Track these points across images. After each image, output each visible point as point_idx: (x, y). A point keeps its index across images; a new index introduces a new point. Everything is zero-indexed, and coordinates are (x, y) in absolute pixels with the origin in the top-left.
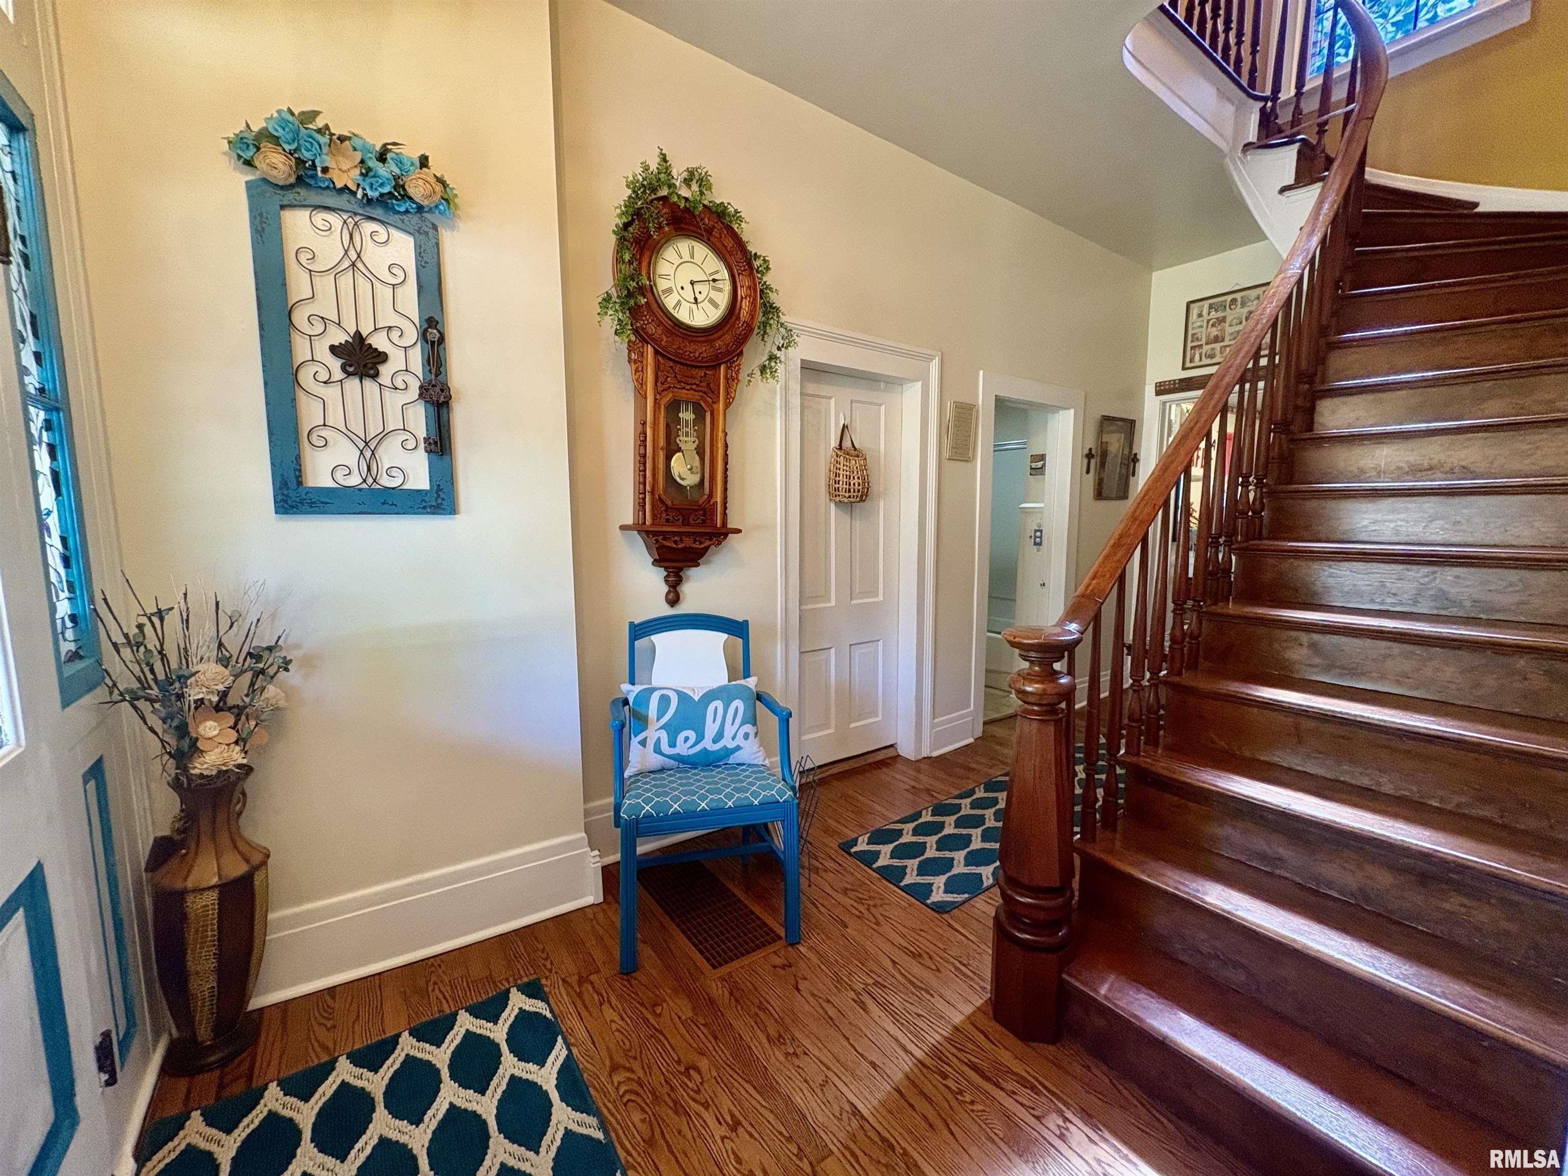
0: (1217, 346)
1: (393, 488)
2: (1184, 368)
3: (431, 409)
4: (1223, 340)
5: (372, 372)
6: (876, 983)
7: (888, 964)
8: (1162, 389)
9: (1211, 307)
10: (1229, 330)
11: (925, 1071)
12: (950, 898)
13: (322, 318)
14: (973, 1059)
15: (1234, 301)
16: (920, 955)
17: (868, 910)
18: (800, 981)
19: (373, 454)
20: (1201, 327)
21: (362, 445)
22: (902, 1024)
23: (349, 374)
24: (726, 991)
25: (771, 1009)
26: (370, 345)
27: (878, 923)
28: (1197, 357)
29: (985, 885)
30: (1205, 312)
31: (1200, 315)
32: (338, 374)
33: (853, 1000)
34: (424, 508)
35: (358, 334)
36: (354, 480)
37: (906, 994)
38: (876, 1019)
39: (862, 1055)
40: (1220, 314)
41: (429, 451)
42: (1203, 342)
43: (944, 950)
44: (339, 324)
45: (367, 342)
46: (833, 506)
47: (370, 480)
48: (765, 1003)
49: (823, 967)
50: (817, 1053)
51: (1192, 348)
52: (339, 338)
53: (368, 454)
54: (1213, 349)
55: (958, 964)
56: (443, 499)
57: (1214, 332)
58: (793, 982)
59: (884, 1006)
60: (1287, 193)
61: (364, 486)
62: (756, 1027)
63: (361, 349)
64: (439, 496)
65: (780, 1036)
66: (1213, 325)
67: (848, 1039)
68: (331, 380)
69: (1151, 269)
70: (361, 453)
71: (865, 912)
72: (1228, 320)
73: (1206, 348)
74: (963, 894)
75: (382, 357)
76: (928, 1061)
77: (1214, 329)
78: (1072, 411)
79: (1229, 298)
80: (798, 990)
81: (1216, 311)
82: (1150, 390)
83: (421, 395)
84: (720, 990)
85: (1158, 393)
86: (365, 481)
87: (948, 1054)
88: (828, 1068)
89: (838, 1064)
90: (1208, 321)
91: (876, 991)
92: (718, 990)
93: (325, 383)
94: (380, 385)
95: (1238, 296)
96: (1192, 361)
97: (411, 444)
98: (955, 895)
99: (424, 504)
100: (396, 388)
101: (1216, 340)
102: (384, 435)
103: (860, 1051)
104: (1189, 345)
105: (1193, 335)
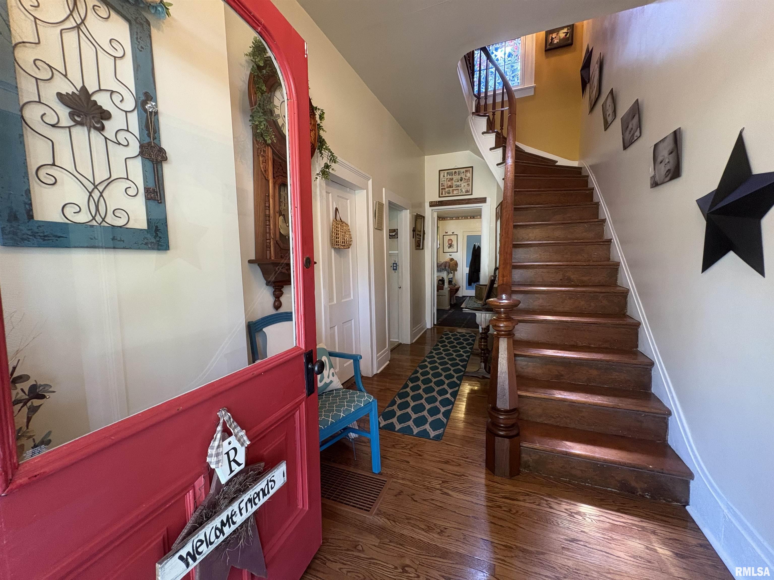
0: (451, 189)
1: (120, 227)
2: (439, 197)
3: (149, 164)
4: (453, 187)
5: (98, 126)
6: (443, 482)
7: (440, 471)
8: (432, 204)
9: (448, 173)
10: (455, 184)
11: (492, 509)
12: (437, 432)
13: (50, 67)
14: (502, 494)
15: (455, 172)
16: (448, 462)
17: (410, 451)
18: (413, 497)
19: (101, 195)
20: (444, 181)
21: (91, 187)
22: (468, 494)
23: (78, 123)
24: (384, 519)
25: (412, 516)
26: (95, 102)
27: (420, 455)
28: (444, 193)
29: (445, 422)
30: (446, 175)
31: (444, 176)
32: (66, 121)
33: (441, 493)
34: (146, 244)
35: (84, 89)
36: (83, 218)
37: (458, 481)
38: (457, 497)
39: (467, 516)
40: (451, 177)
41: (148, 199)
42: (446, 187)
43: (454, 455)
44: (65, 76)
45: (93, 98)
46: (333, 251)
47: (98, 219)
48: (407, 515)
49: (416, 485)
50: (451, 526)
51: (442, 189)
52: (67, 89)
53: (96, 194)
54: (449, 190)
55: (464, 459)
56: (160, 238)
57: (449, 183)
58: (410, 499)
59: (454, 489)
60: (485, 135)
61: (94, 223)
62: (414, 529)
63: (88, 104)
64: (157, 235)
65: (428, 527)
66: (449, 181)
67: (455, 512)
68: (59, 125)
69: (424, 155)
70: (91, 195)
71: (410, 452)
72: (454, 179)
73: (447, 189)
74: (441, 429)
75: (106, 115)
76: (489, 504)
77: (449, 182)
78: (409, 210)
79: (454, 171)
80: (416, 501)
81: (450, 175)
82: (427, 205)
83: (141, 153)
84: (381, 520)
85: (430, 206)
86: (94, 218)
87: (495, 498)
88: (461, 529)
89: (461, 525)
90: (447, 179)
91: (445, 485)
92: (381, 521)
93: (53, 126)
94: (106, 138)
95: (457, 170)
96: (442, 194)
97: (132, 192)
98: (438, 431)
99: (146, 241)
100: (119, 144)
101: (450, 187)
102: (109, 181)
103: (465, 514)
104: (441, 188)
105: (442, 184)
